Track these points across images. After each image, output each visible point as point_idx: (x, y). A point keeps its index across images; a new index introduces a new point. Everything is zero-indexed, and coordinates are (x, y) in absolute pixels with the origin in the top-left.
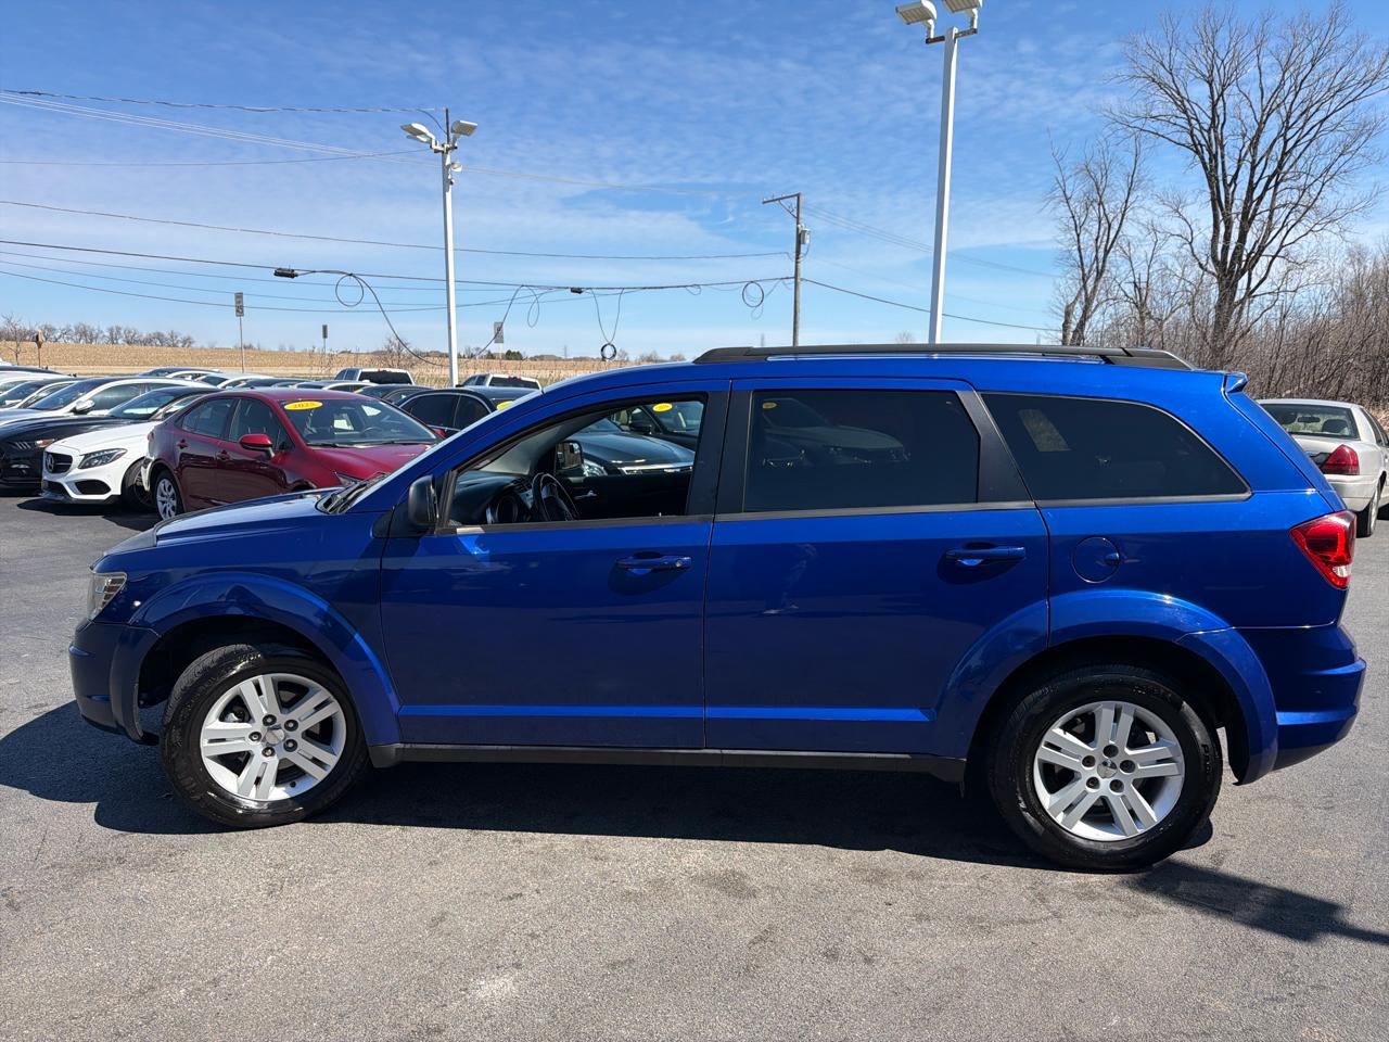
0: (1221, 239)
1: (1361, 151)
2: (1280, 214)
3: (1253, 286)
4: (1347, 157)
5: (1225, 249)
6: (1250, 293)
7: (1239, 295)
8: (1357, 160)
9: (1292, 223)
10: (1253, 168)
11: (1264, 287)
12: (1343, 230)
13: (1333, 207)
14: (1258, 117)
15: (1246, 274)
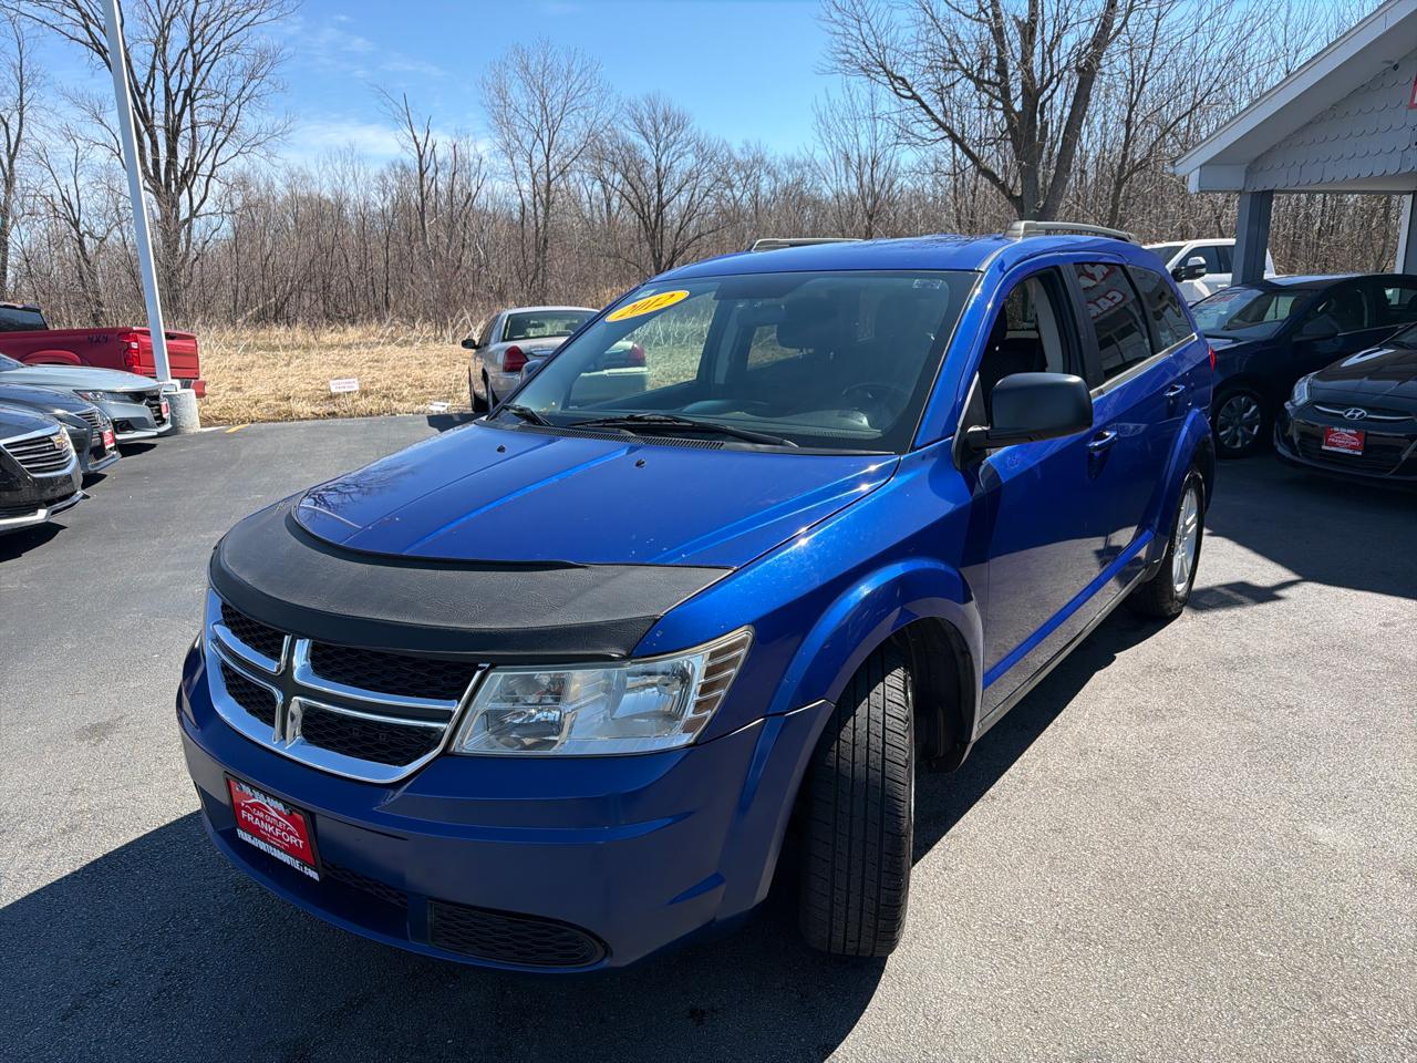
0: (148, 151)
1: (267, 78)
2: (205, 132)
3: (196, 204)
4: (256, 82)
5: (156, 163)
6: (193, 213)
7: (184, 213)
8: (265, 86)
9: (220, 142)
10: (167, 78)
11: (209, 206)
12: (270, 155)
13: (255, 131)
14: (159, 23)
15: (186, 191)
